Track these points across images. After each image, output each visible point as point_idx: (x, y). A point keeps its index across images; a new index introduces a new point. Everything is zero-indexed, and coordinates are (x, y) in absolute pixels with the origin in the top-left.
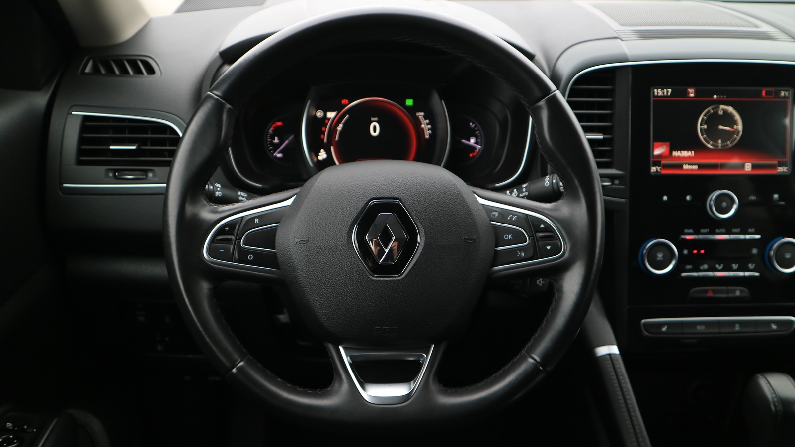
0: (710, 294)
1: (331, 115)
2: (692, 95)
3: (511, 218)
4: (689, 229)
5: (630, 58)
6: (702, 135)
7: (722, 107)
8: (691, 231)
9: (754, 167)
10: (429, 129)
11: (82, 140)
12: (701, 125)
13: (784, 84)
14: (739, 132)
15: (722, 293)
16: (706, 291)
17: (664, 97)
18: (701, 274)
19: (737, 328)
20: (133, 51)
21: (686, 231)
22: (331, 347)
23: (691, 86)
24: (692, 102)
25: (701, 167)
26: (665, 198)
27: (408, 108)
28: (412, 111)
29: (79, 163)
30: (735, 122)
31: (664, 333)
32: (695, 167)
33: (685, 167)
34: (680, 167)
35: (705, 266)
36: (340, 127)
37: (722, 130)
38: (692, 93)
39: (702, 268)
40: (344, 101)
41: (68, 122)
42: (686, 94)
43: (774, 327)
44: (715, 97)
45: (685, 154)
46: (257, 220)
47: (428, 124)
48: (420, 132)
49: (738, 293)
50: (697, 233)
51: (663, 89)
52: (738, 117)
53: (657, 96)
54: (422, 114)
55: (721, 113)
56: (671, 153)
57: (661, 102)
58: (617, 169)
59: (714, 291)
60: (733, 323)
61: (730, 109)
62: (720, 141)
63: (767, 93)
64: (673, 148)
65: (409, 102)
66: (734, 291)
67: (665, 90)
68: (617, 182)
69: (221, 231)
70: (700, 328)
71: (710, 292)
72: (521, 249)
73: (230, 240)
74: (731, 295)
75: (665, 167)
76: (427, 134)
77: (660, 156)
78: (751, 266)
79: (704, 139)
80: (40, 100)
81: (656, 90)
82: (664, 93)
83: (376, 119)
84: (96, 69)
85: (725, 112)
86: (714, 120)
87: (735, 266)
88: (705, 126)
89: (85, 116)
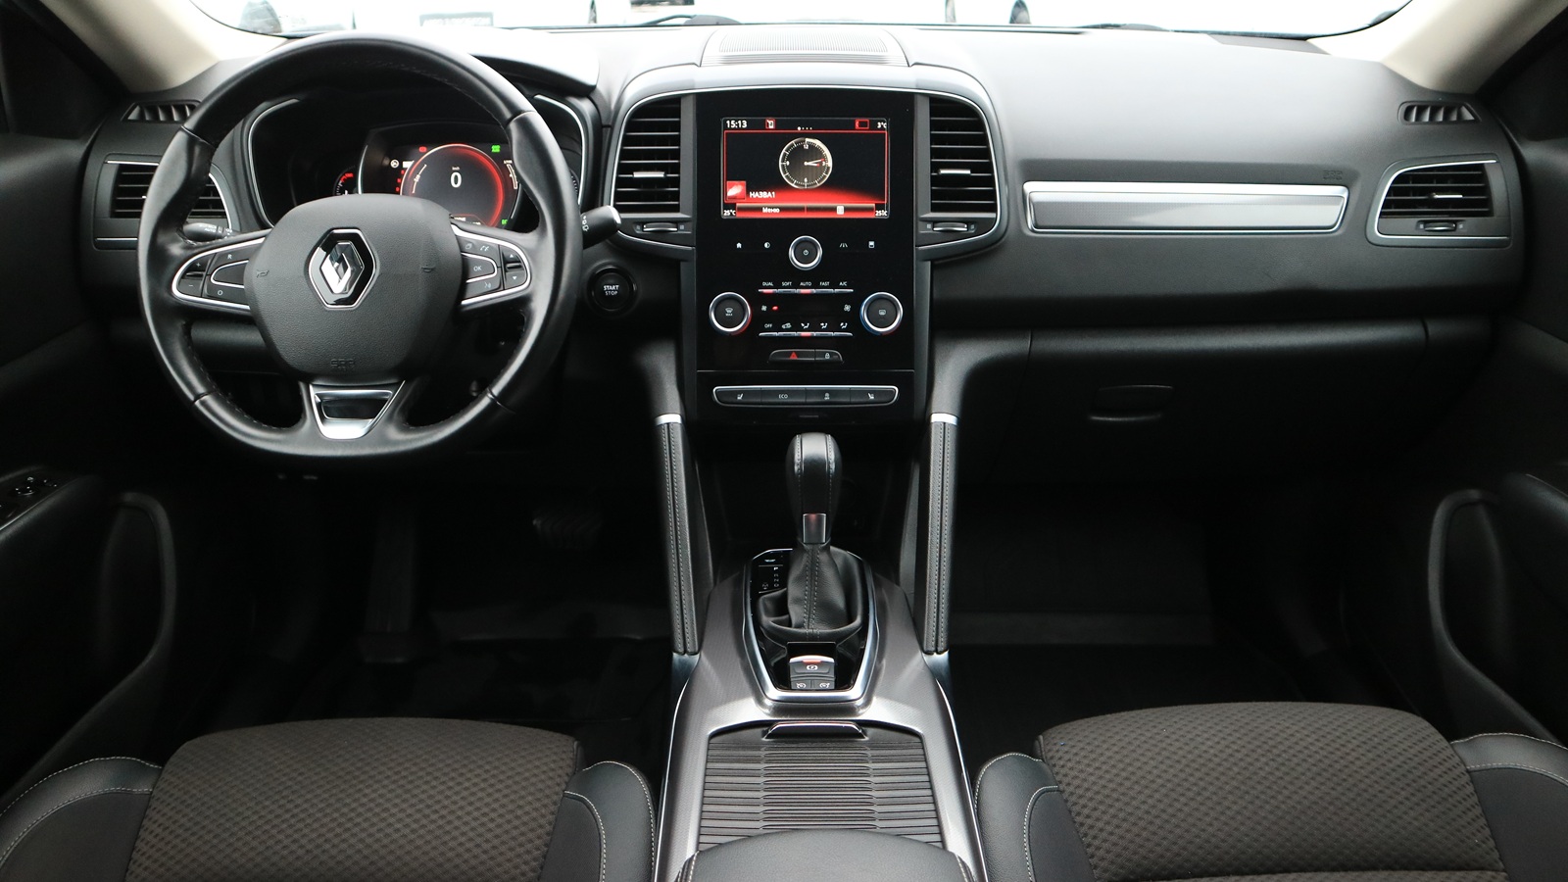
0: (794, 357)
1: (407, 164)
2: (771, 127)
3: (484, 249)
4: (767, 281)
6: (785, 173)
7: (807, 140)
8: (771, 284)
9: (846, 209)
11: (117, 191)
12: (783, 161)
13: (881, 114)
14: (828, 168)
15: (809, 356)
16: (790, 354)
17: (739, 129)
18: (783, 334)
19: (827, 397)
20: (185, 97)
21: (764, 284)
22: (302, 386)
23: (770, 115)
24: (771, 135)
25: (782, 209)
26: (739, 245)
27: (495, 156)
29: (114, 215)
30: (824, 158)
31: (740, 402)
32: (777, 210)
33: (765, 210)
34: (760, 209)
35: (788, 325)
36: (417, 179)
37: (808, 166)
38: (771, 124)
39: (783, 327)
40: (422, 149)
41: (103, 170)
42: (764, 125)
43: (872, 397)
44: (799, 128)
45: (764, 195)
46: (230, 256)
48: (508, 182)
49: (828, 357)
50: (777, 286)
51: (737, 121)
52: (826, 152)
53: (731, 129)
55: (806, 147)
56: (748, 194)
57: (735, 137)
58: (683, 213)
59: (798, 355)
60: (823, 392)
61: (818, 143)
62: (806, 180)
63: (862, 124)
64: (749, 189)
66: (823, 354)
67: (740, 122)
68: (682, 227)
70: (783, 397)
71: (794, 355)
72: (489, 281)
73: (201, 276)
74: (819, 359)
75: (741, 209)
76: (516, 184)
77: (734, 198)
78: (844, 326)
79: (787, 176)
80: (74, 151)
81: (728, 122)
82: (738, 125)
83: (458, 168)
84: (141, 115)
85: (812, 146)
86: (797, 155)
87: (824, 326)
88: (788, 163)
89: (121, 165)
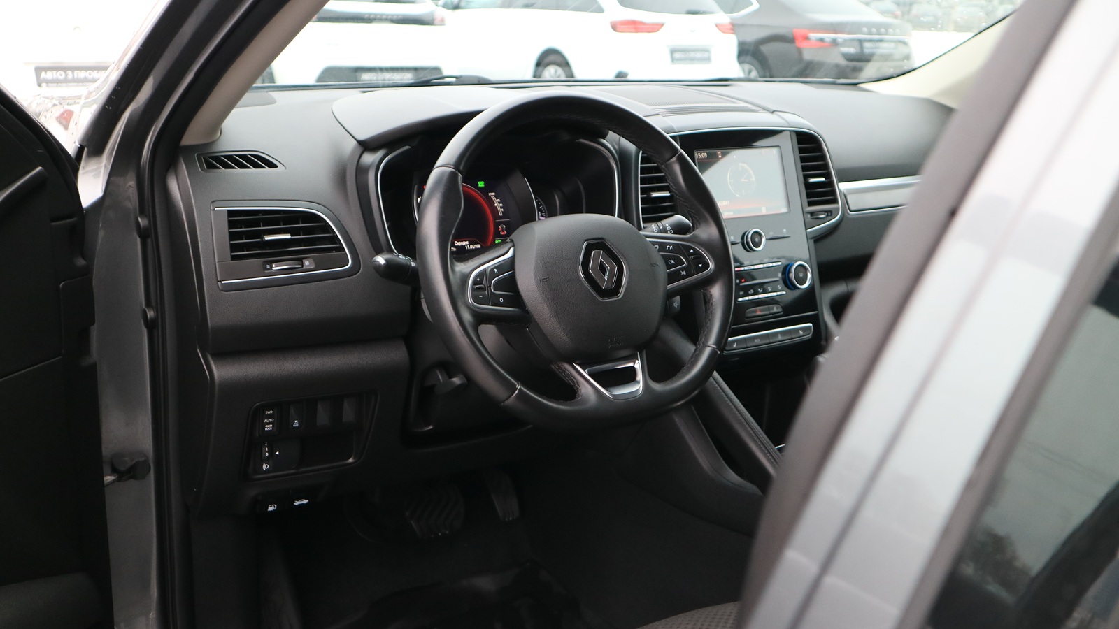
0: (759, 313)
2: (720, 156)
3: (669, 248)
5: (676, 130)
7: (740, 164)
8: (739, 264)
9: (768, 209)
10: (501, 208)
12: (730, 179)
14: (754, 183)
15: (766, 311)
16: (756, 311)
17: (703, 159)
18: (751, 298)
19: (779, 337)
23: (718, 149)
27: (480, 189)
28: (484, 191)
30: (750, 176)
31: (736, 349)
32: (732, 213)
35: (752, 291)
37: (744, 182)
39: (750, 292)
42: (716, 156)
43: (801, 333)
45: (724, 203)
46: (496, 270)
47: (499, 203)
48: (494, 210)
49: (775, 310)
50: (742, 265)
51: (701, 153)
52: (751, 172)
53: (699, 159)
54: (493, 194)
55: (740, 169)
57: (702, 163)
59: (761, 310)
60: (776, 334)
61: (745, 165)
62: (744, 192)
65: (481, 184)
66: (773, 309)
67: (703, 154)
69: (475, 283)
70: (757, 341)
71: (759, 311)
72: (683, 269)
74: (772, 312)
76: (500, 212)
78: (779, 287)
79: (734, 190)
81: (697, 154)
82: (702, 156)
85: (743, 168)
86: (737, 175)
87: (770, 289)
88: (732, 181)
89: (230, 211)
